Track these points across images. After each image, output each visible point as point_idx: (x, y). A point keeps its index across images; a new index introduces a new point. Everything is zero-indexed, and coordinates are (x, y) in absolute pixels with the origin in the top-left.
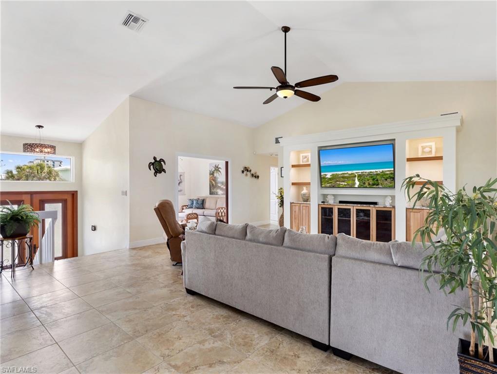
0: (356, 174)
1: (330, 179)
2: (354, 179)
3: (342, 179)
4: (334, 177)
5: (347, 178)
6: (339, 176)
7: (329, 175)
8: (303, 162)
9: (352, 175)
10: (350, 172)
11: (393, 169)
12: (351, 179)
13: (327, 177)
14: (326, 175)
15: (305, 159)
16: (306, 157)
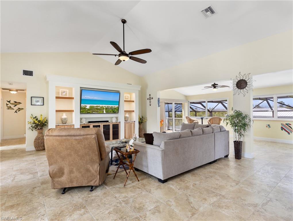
0: (104, 107)
1: (89, 109)
2: (103, 110)
3: (96, 110)
4: (91, 108)
5: (100, 110)
6: (95, 108)
7: (88, 106)
8: (62, 95)
9: (102, 108)
10: (101, 106)
11: (118, 106)
12: (102, 110)
13: (87, 107)
14: (86, 106)
15: (64, 94)
16: (64, 92)
